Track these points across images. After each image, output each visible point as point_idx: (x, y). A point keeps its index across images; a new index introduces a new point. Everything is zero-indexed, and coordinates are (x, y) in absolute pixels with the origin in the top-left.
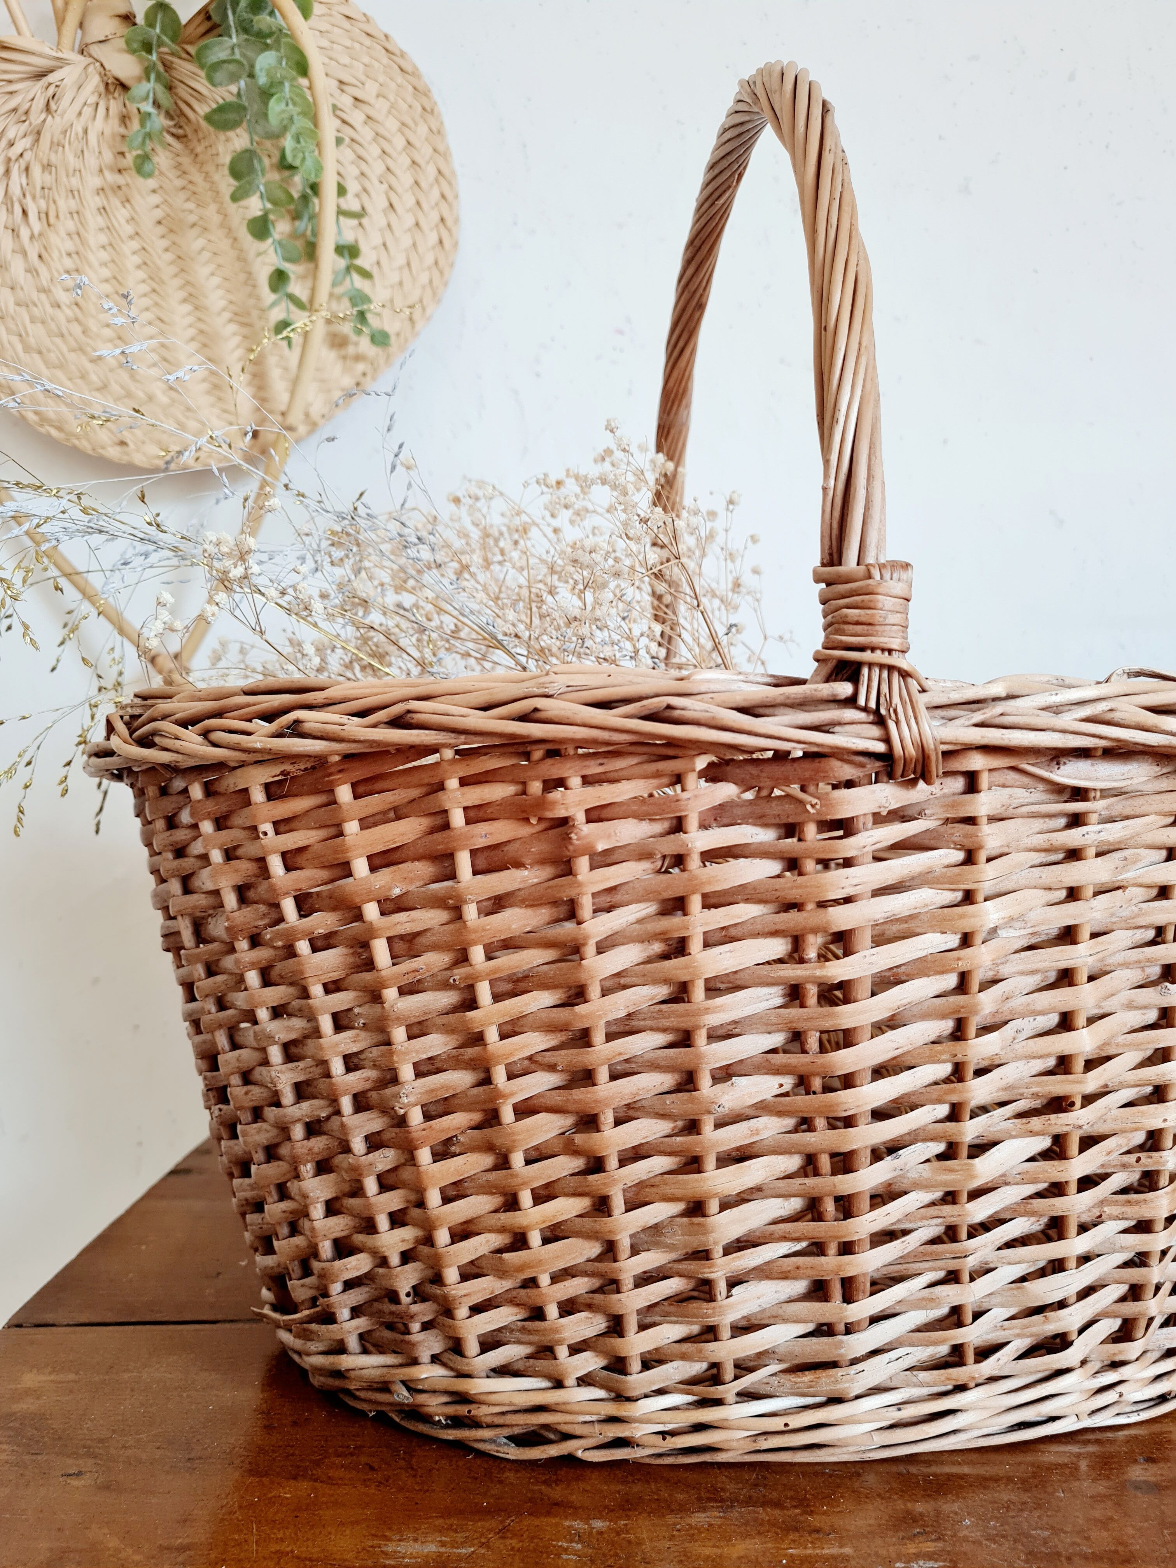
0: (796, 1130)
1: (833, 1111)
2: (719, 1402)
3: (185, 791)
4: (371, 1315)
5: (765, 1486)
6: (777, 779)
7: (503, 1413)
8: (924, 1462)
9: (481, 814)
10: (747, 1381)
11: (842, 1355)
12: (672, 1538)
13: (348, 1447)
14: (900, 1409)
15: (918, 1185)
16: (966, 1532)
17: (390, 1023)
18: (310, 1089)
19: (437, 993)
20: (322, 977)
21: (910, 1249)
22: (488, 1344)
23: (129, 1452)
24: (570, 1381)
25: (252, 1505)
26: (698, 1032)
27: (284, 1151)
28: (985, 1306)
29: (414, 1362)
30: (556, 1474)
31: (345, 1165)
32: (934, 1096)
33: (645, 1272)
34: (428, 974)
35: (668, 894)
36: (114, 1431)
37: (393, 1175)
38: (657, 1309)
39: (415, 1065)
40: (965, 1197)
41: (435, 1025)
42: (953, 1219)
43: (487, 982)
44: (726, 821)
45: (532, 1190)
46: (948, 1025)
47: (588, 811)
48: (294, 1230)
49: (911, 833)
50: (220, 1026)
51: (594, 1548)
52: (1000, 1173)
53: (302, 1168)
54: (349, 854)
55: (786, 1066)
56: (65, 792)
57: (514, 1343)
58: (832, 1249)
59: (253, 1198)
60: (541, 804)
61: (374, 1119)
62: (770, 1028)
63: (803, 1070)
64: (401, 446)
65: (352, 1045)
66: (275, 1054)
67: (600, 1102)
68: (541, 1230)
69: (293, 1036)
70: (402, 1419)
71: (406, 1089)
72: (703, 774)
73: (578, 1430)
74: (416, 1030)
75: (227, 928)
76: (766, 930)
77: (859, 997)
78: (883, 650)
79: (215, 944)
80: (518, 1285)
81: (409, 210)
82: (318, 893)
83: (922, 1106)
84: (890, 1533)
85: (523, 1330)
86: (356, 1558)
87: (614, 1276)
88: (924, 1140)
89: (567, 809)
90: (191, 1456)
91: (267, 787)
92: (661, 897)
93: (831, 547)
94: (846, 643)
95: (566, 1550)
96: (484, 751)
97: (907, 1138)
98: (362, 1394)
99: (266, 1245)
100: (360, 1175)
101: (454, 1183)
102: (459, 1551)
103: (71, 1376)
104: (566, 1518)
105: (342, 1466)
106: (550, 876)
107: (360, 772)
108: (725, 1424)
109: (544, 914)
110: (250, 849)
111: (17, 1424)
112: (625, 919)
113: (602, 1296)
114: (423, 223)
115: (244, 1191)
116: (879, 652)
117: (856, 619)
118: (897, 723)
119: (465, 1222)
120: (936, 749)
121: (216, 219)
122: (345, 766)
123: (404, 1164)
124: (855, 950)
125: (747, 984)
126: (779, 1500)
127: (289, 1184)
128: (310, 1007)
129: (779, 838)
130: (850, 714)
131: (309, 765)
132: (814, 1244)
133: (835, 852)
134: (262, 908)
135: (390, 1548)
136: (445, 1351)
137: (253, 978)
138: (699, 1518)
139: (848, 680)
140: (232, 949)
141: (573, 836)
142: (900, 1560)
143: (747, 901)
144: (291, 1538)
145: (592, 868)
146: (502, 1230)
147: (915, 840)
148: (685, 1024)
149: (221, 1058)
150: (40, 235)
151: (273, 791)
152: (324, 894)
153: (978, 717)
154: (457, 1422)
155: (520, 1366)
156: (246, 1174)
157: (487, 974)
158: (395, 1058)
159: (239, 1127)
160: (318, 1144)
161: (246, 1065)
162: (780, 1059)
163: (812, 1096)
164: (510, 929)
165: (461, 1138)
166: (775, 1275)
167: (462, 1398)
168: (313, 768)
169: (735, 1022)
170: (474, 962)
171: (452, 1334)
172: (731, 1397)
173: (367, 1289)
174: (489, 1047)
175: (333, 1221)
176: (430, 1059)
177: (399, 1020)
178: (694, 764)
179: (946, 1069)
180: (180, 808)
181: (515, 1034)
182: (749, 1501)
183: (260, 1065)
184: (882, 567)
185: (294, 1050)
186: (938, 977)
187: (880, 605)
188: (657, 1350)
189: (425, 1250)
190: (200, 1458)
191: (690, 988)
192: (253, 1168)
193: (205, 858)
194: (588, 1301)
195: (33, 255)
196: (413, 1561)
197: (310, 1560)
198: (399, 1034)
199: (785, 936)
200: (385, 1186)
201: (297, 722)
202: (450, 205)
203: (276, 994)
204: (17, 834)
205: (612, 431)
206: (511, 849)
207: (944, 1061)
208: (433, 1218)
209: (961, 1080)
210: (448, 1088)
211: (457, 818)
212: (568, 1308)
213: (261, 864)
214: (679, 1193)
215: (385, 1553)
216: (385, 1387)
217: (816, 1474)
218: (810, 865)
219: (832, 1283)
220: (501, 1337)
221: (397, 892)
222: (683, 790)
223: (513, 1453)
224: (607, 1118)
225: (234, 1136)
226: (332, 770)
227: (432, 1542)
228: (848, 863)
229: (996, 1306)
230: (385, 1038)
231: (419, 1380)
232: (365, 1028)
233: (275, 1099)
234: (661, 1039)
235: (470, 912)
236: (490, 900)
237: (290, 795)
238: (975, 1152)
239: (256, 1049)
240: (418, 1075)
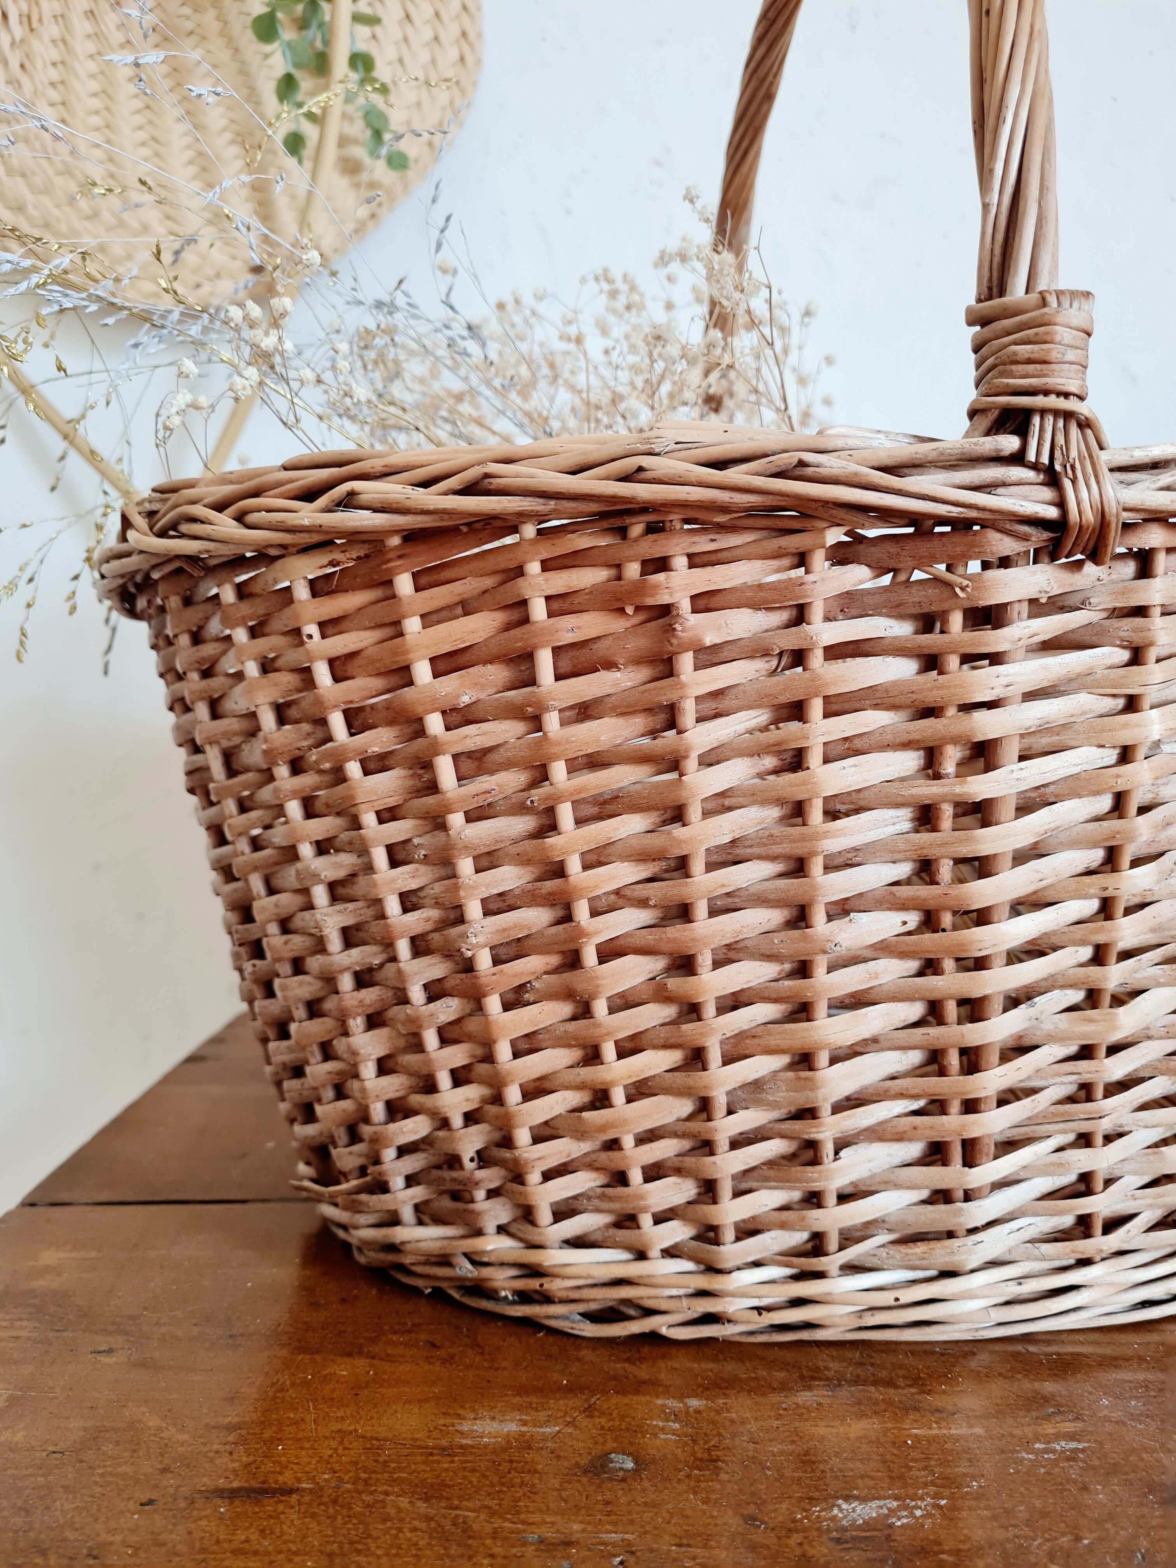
0: (920, 973)
1: (964, 951)
2: (820, 1275)
3: (215, 596)
4: (429, 1183)
5: (872, 1365)
6: (921, 558)
7: (579, 1288)
8: (1043, 1341)
9: (566, 606)
10: (852, 1253)
11: (961, 1224)
12: (779, 1417)
13: (405, 1324)
14: (1020, 1284)
15: (1052, 1038)
16: (1106, 1412)
17: (456, 852)
18: (361, 934)
19: (511, 818)
20: (376, 804)
21: (1040, 1109)
22: (562, 1213)
23: (163, 1329)
24: (654, 1253)
25: (305, 1383)
26: (814, 859)
27: (329, 1005)
28: (1117, 1173)
29: (479, 1233)
30: (639, 1352)
31: (402, 1017)
32: (1078, 936)
33: (741, 1134)
34: (501, 796)
35: (784, 699)
36: (145, 1309)
37: (457, 1027)
38: (755, 1174)
39: (483, 901)
40: (1103, 1051)
41: (507, 855)
42: (1089, 1075)
43: (569, 804)
44: (857, 611)
45: (616, 1042)
46: (1097, 856)
47: (694, 598)
48: (340, 1093)
49: (1072, 626)
50: (255, 869)
51: (693, 1427)
52: (1144, 1025)
53: (351, 1022)
54: (411, 656)
55: (911, 899)
56: (73, 610)
57: (592, 1211)
58: (955, 1106)
59: (292, 1062)
60: (640, 588)
61: (435, 964)
62: (896, 856)
63: (931, 905)
64: (448, 219)
65: (410, 881)
66: (320, 895)
67: (698, 941)
68: (625, 1087)
69: (341, 874)
70: (463, 1295)
71: (474, 928)
72: (831, 555)
73: (663, 1305)
74: (484, 862)
75: (265, 752)
76: (898, 741)
77: (1003, 819)
78: (1058, 394)
79: (250, 775)
80: (597, 1147)
81: (428, 22)
82: (372, 707)
83: (1063, 947)
84: (1022, 1413)
85: (603, 1197)
86: (429, 1437)
87: (707, 1137)
88: (1062, 987)
89: (671, 594)
90: (234, 1332)
91: (312, 583)
92: (776, 701)
93: (990, 279)
94: (1013, 385)
95: (662, 1429)
96: (572, 528)
97: (1044, 984)
98: (419, 1269)
99: (308, 1114)
100: (420, 1027)
101: (526, 1035)
102: (543, 1430)
103: (93, 1254)
104: (657, 1397)
105: (401, 1343)
106: (645, 679)
107: (426, 558)
108: (829, 1298)
109: (639, 722)
110: (293, 657)
111: (37, 1301)
112: (733, 729)
113: (694, 1159)
114: (443, 37)
115: (281, 1054)
116: (1053, 396)
117: (1027, 356)
118: (1074, 481)
119: (539, 1079)
120: (1117, 516)
121: (216, 26)
122: (408, 551)
123: (470, 1015)
124: (1001, 763)
125: (871, 805)
126: (891, 1379)
127: (335, 1042)
128: (362, 839)
129: (917, 632)
130: (1017, 473)
131: (362, 554)
132: (933, 1102)
133: (986, 645)
134: (306, 727)
135: (465, 1427)
136: (514, 1220)
137: (294, 808)
138: (805, 1397)
139: (1012, 433)
140: (269, 777)
141: (677, 626)
142: (1039, 1441)
143: (876, 707)
144: (353, 1416)
145: (696, 668)
146: (580, 1087)
147: (1072, 636)
148: (799, 850)
149: (256, 906)
150: (22, 41)
151: (318, 587)
152: (380, 706)
154: (524, 1297)
155: (597, 1237)
156: (284, 1034)
157: (571, 794)
158: (462, 893)
159: (277, 982)
160: (370, 996)
161: (286, 911)
162: (905, 892)
163: (941, 934)
164: (598, 741)
165: (536, 984)
166: (889, 1136)
167: (534, 1271)
168: (367, 556)
169: (856, 849)
170: (555, 781)
171: (522, 1201)
172: (834, 1270)
173: (425, 1157)
174: (571, 879)
175: (386, 1080)
176: (500, 895)
177: (466, 851)
178: (824, 538)
179: (1092, 906)
180: (208, 618)
181: (601, 864)
182: (857, 1381)
183: (302, 910)
184: (1059, 294)
185: (341, 891)
186: (1090, 798)
187: (1058, 338)
188: (753, 1218)
189: (493, 1110)
190: (242, 1335)
191: (807, 808)
192: (293, 1027)
193: (237, 675)
194: (677, 1165)
195: (14, 64)
196: (493, 1440)
197: (378, 1440)
198: (465, 866)
199: (918, 749)
200: (446, 1039)
201: (352, 494)
202: (472, 17)
203: (321, 827)
204: (19, 659)
205: (691, 201)
206: (600, 648)
207: (1091, 897)
208: (504, 1073)
209: (1109, 917)
210: (521, 927)
211: (538, 610)
212: (653, 1173)
213: (304, 676)
214: (785, 1044)
215: (461, 1433)
216: (445, 1260)
217: (926, 1352)
218: (953, 662)
219: (953, 1145)
220: (576, 1205)
221: (466, 700)
222: (807, 572)
223: (589, 1330)
224: (705, 960)
225: (270, 994)
226: (392, 555)
227: (512, 1421)
228: (996, 659)
229: (1129, 1173)
230: (449, 871)
231: (484, 1252)
232: (426, 861)
233: (320, 946)
234: (768, 869)
235: (552, 721)
236: (572, 707)
237: (341, 590)
238: (1118, 1001)
239: (297, 891)
240: (487, 913)
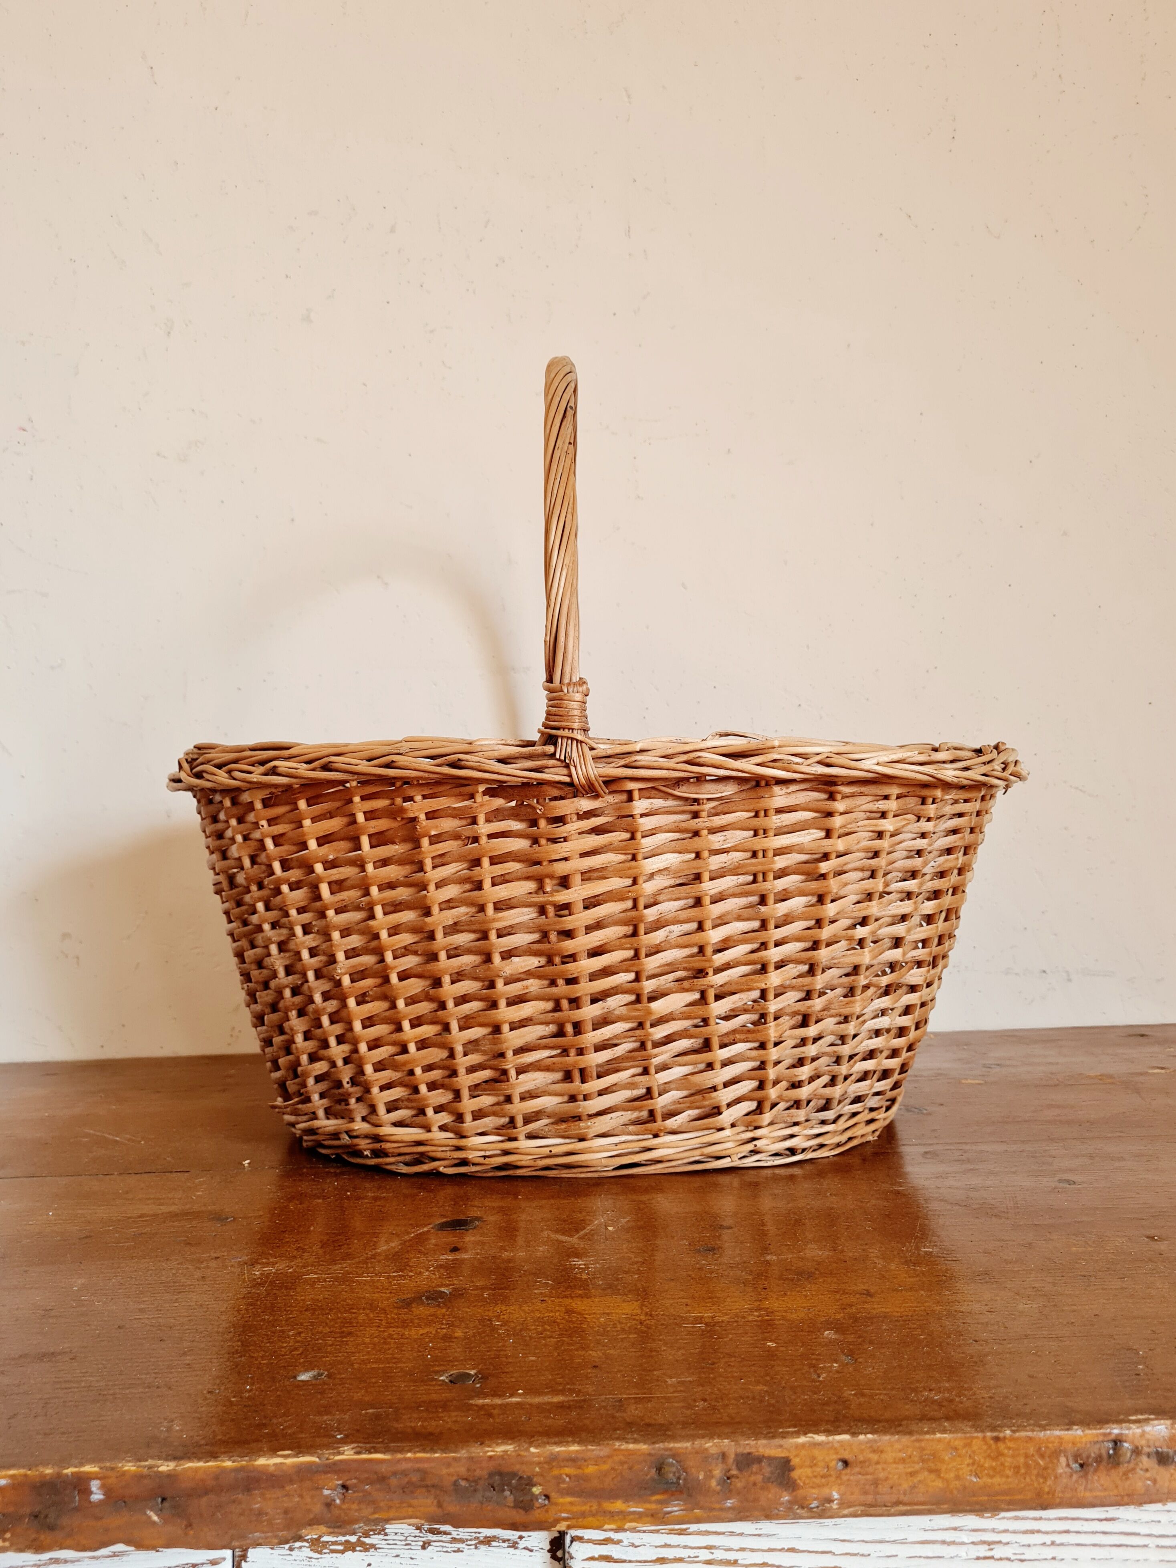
0: (548, 986)
1: (567, 975)
2: (515, 1139)
3: (221, 802)
4: (329, 1097)
6: (523, 796)
7: (400, 1147)
9: (373, 815)
10: (530, 1128)
11: (584, 1113)
15: (621, 1018)
17: (331, 930)
18: (292, 969)
19: (354, 912)
20: (296, 905)
22: (390, 1108)
24: (435, 1128)
26: (491, 932)
27: (281, 1005)
28: (666, 1088)
29: (352, 1121)
31: (312, 1010)
32: (624, 968)
33: (470, 1066)
34: (349, 902)
35: (471, 857)
37: (336, 1014)
38: (479, 1087)
39: (345, 952)
40: (648, 1026)
41: (354, 930)
42: (644, 1038)
43: (380, 905)
44: (500, 818)
45: (409, 1021)
46: (628, 929)
47: (426, 814)
48: (288, 1052)
49: (598, 824)
50: (245, 936)
52: (669, 1012)
53: (290, 1013)
54: (306, 837)
55: (539, 950)
57: (405, 1107)
58: (573, 1052)
60: (402, 810)
61: (325, 983)
62: (530, 930)
63: (549, 953)
65: (312, 942)
66: (274, 949)
67: (442, 971)
68: (415, 1043)
69: (282, 938)
70: (345, 1155)
71: (341, 965)
72: (485, 793)
73: (440, 1156)
74: (344, 933)
75: (246, 879)
76: (525, 876)
77: (577, 911)
78: (569, 729)
79: (240, 889)
80: (404, 1074)
82: (291, 859)
83: (619, 973)
85: (408, 1100)
87: (455, 1068)
88: (622, 993)
89: (415, 813)
91: (262, 801)
92: (467, 858)
94: (555, 725)
96: (369, 783)
97: (610, 991)
98: (326, 1143)
99: (275, 1064)
100: (319, 1015)
101: (368, 1018)
106: (409, 849)
107: (310, 793)
108: (521, 1151)
109: (406, 869)
110: (256, 834)
112: (450, 871)
113: (448, 1080)
116: (567, 730)
117: (561, 712)
118: (575, 767)
119: (375, 1040)
120: (598, 780)
122: (302, 791)
123: (341, 1008)
124: (572, 886)
125: (515, 906)
127: (284, 1025)
128: (290, 922)
129: (528, 827)
130: (552, 762)
131: (282, 790)
132: (563, 1050)
133: (557, 834)
134: (263, 867)
136: (368, 1113)
137: (260, 907)
139: (552, 744)
140: (248, 891)
141: (419, 827)
143: (513, 861)
145: (430, 844)
146: (394, 1044)
147: (604, 827)
148: (484, 927)
149: (246, 954)
151: (265, 803)
152: (294, 859)
153: (622, 762)
154: (376, 1154)
155: (408, 1122)
157: (381, 901)
158: (335, 948)
160: (298, 999)
161: (259, 957)
162: (536, 947)
163: (555, 967)
164: (391, 876)
165: (371, 992)
166: (543, 1068)
167: (377, 1139)
168: (284, 791)
169: (511, 927)
170: (372, 895)
171: (371, 1104)
172: (522, 1136)
173: (326, 1082)
174: (383, 941)
175: (308, 1043)
176: (352, 949)
177: (336, 928)
178: (478, 789)
179: (630, 952)
180: (219, 811)
181: (396, 934)
183: (266, 956)
185: (282, 947)
186: (620, 902)
188: (480, 1110)
189: (354, 1056)
191: (485, 907)
193: (233, 840)
194: (442, 1083)
198: (336, 935)
199: (533, 880)
200: (332, 1021)
201: (275, 767)
203: (273, 915)
206: (388, 834)
207: (628, 948)
208: (358, 1038)
209: (639, 958)
210: (363, 965)
211: (360, 818)
212: (432, 1087)
213: (262, 843)
214: (486, 1021)
216: (337, 1137)
218: (543, 841)
219: (574, 1072)
220: (397, 1104)
221: (331, 857)
222: (475, 802)
223: (404, 1169)
224: (446, 980)
226: (295, 793)
228: (565, 839)
229: (673, 1089)
230: (328, 938)
231: (354, 1130)
232: (318, 932)
233: (275, 975)
234: (472, 936)
235: (370, 867)
236: (379, 861)
237: (275, 805)
238: (652, 999)
239: (264, 947)
240: (347, 958)
